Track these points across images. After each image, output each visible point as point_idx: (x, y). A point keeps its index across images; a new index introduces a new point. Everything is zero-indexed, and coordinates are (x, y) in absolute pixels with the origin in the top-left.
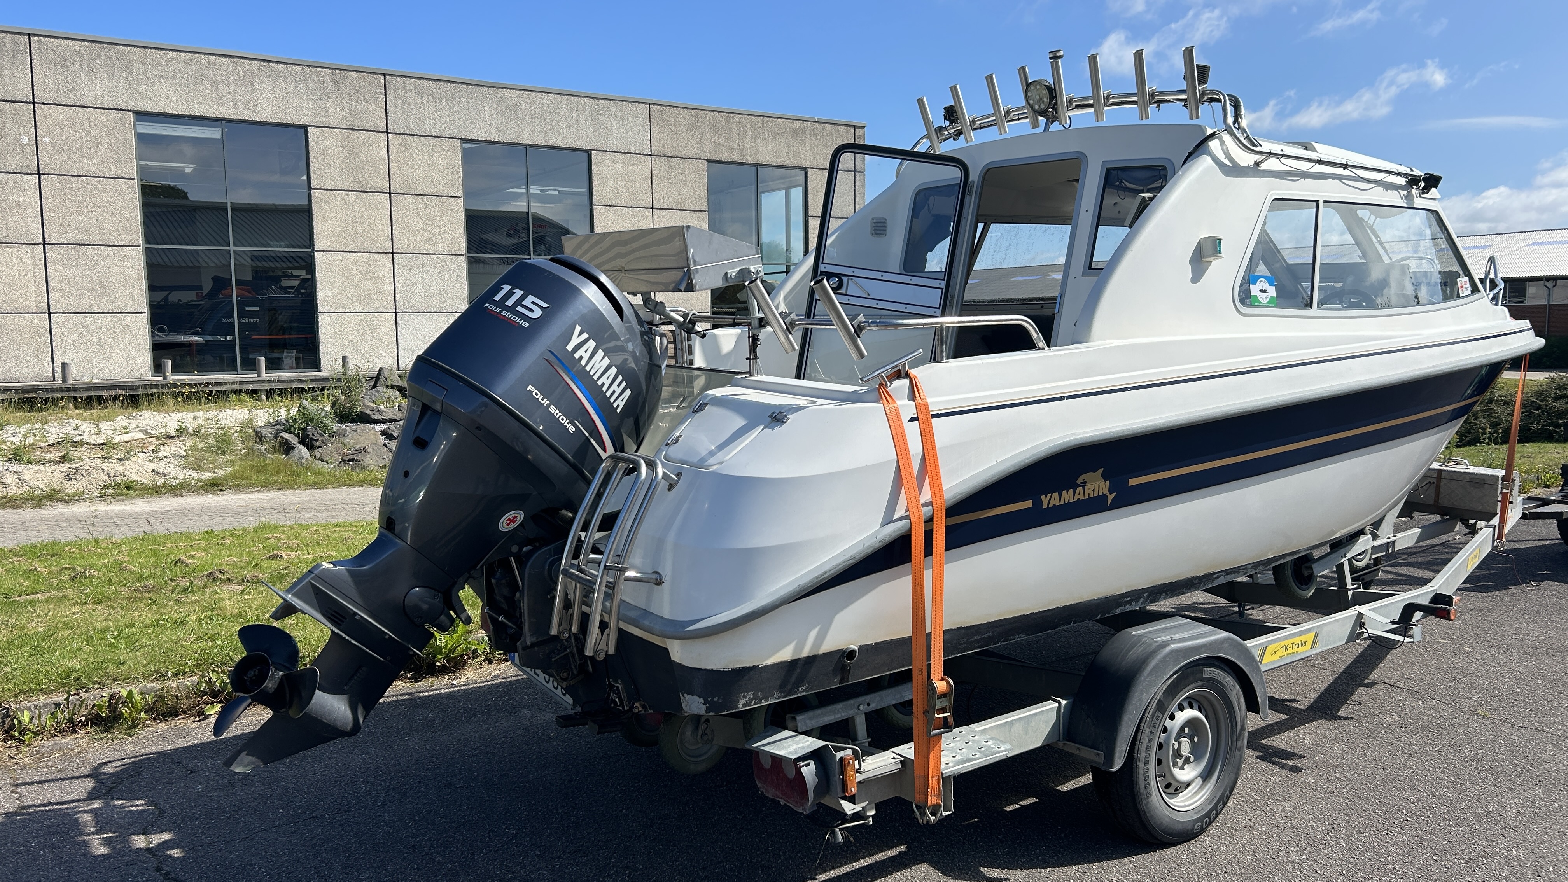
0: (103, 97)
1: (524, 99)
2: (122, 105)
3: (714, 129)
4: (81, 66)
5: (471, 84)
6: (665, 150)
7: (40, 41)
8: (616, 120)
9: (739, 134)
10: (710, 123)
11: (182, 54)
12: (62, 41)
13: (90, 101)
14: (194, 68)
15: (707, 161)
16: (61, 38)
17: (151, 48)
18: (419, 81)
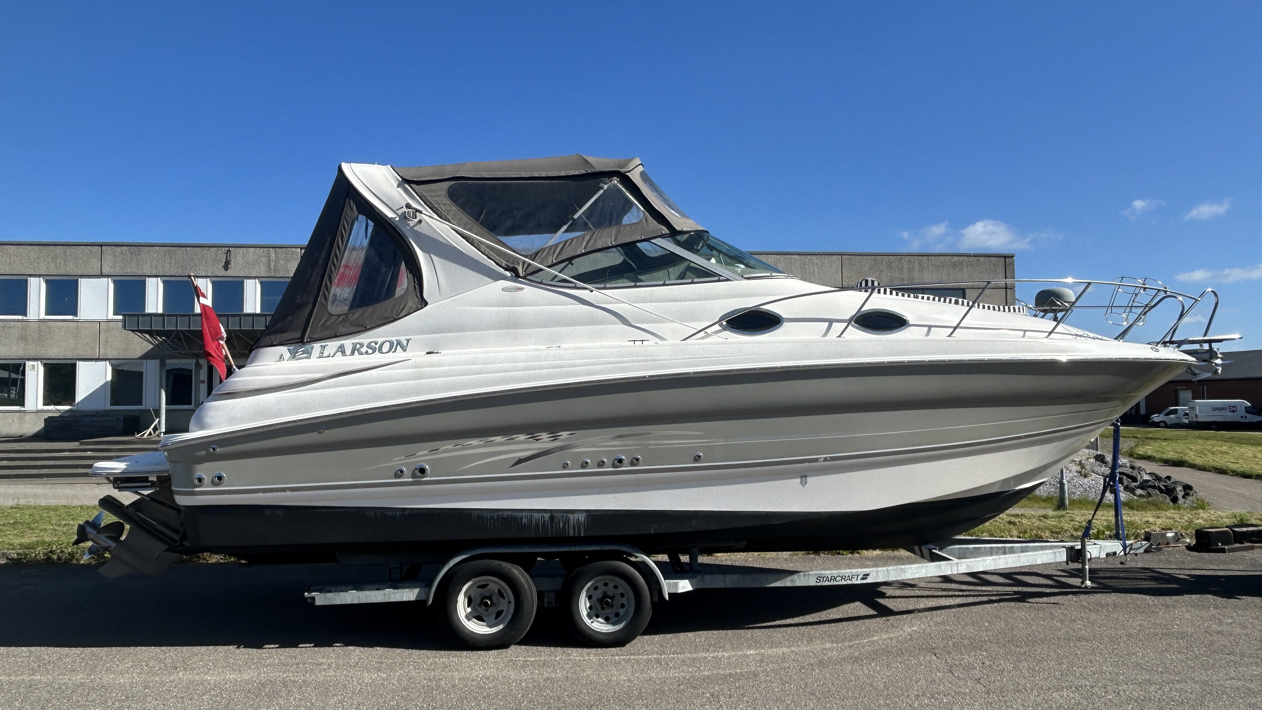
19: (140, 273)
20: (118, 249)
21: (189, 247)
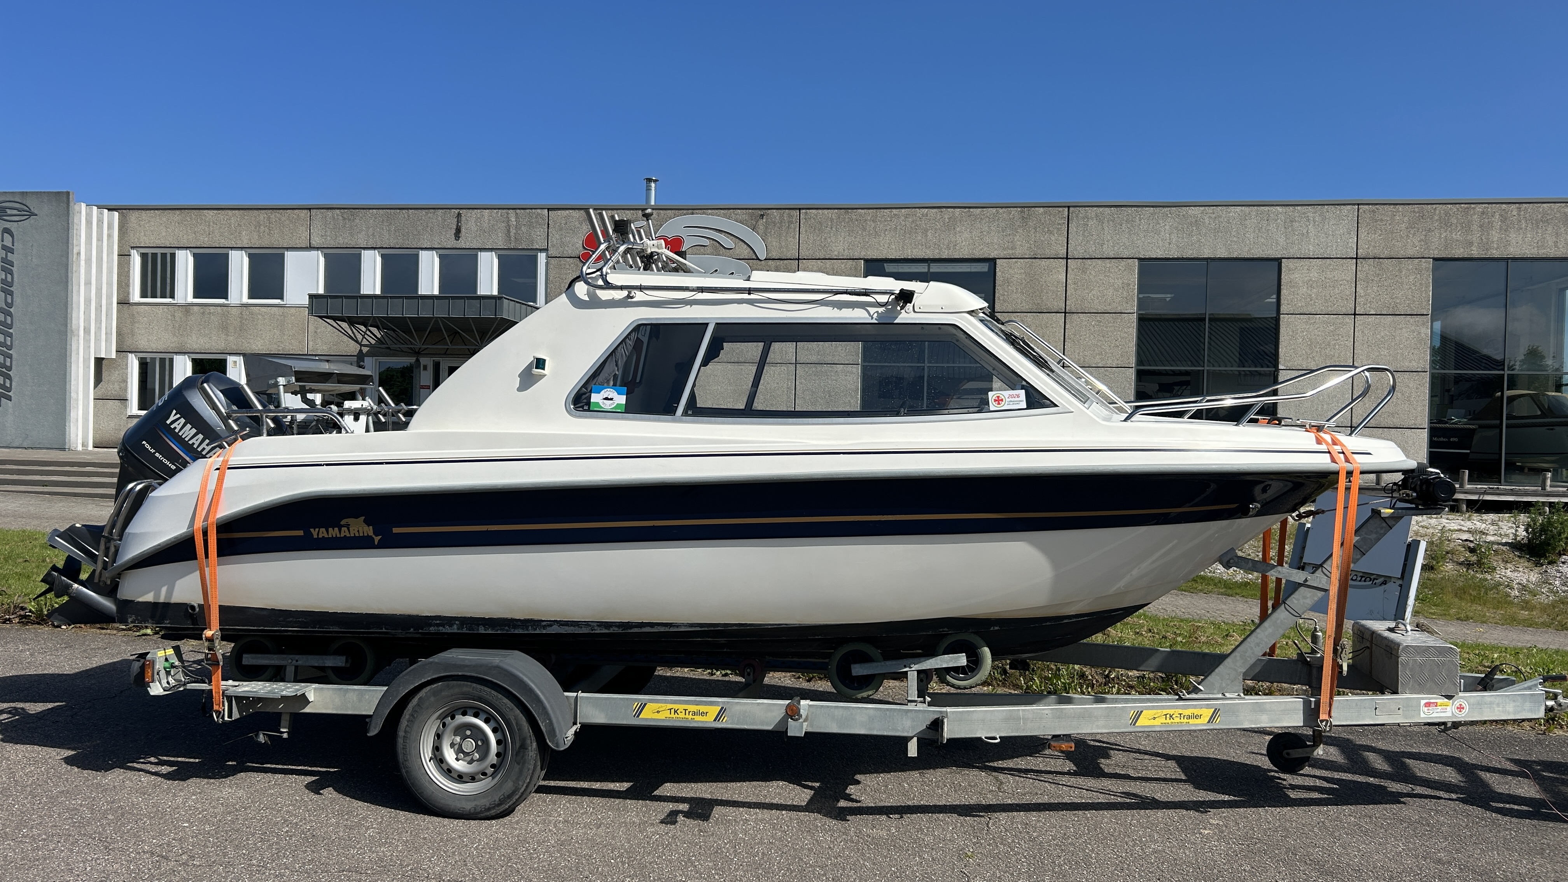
0: (844, 250)
1: (1208, 215)
2: (856, 256)
3: (1446, 223)
4: (831, 228)
5: (1153, 206)
6: (1377, 252)
7: (806, 213)
8: (1314, 225)
9: (1481, 226)
10: (1440, 217)
11: (903, 210)
12: (820, 211)
13: (834, 254)
14: (910, 220)
15: (1435, 259)
16: (820, 209)
17: (880, 208)
18: (1101, 209)
19: (353, 244)
20: (329, 213)
21: (411, 209)
